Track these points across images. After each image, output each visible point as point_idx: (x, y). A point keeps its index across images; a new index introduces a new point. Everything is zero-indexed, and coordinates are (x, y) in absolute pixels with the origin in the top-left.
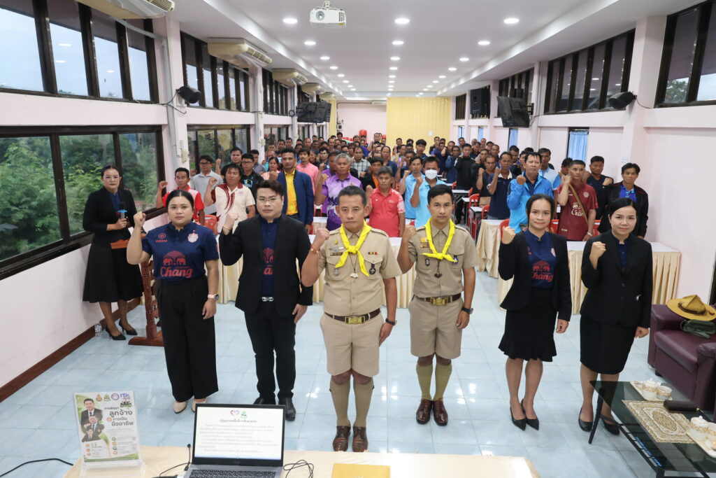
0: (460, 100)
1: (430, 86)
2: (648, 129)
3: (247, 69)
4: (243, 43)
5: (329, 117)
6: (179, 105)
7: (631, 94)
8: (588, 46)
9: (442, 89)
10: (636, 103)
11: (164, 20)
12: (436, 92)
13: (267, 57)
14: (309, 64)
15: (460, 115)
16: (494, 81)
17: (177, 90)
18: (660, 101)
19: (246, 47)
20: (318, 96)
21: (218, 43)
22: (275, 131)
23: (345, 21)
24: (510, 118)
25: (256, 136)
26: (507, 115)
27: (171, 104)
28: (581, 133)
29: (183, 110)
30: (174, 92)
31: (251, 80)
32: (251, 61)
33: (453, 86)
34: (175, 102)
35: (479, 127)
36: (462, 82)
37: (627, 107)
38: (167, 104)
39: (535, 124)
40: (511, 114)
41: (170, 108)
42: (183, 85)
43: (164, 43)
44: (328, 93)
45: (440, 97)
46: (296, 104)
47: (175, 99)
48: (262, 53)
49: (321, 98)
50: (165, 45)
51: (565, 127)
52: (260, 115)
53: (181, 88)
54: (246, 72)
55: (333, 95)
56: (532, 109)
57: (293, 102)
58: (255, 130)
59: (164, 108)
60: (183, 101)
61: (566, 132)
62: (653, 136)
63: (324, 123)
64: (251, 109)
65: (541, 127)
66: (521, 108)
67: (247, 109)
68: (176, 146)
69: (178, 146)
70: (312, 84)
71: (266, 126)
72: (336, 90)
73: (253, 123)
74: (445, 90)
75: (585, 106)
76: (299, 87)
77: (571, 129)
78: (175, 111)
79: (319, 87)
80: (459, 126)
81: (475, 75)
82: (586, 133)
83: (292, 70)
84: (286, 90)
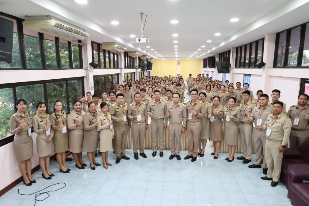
0: (205, 60)
1: (192, 55)
2: (271, 76)
3: (118, 53)
4: (115, 44)
5: (152, 68)
6: (90, 69)
7: (264, 63)
8: (250, 42)
9: (197, 56)
10: (266, 66)
11: (86, 40)
12: (195, 57)
13: (125, 48)
14: (142, 49)
15: (205, 66)
16: (217, 54)
17: (90, 64)
18: (275, 66)
19: (116, 46)
20: (147, 60)
21: (106, 45)
22: (129, 75)
23: (149, 42)
24: (221, 70)
25: (121, 78)
26: (220, 69)
27: (87, 69)
28: (248, 76)
29: (92, 71)
30: (89, 64)
31: (119, 56)
32: (119, 50)
33: (201, 55)
34: (89, 68)
35: (212, 72)
36: (204, 54)
37: (263, 67)
38: (86, 69)
39: (231, 72)
40: (221, 68)
41: (87, 70)
42: (92, 62)
43: (85, 47)
44: (151, 59)
45: (197, 59)
46: (138, 64)
47: (89, 67)
48: (122, 47)
49: (149, 61)
50: (86, 47)
51: (242, 74)
52: (122, 70)
53: (91, 63)
54: (117, 53)
55: (153, 59)
56: (230, 66)
57: (137, 63)
58: (121, 75)
59: (85, 70)
60: (92, 67)
61: (243, 76)
62: (272, 79)
63: (150, 70)
64: (119, 67)
65: (234, 73)
66: (226, 65)
67: (118, 68)
68: (89, 84)
69: (90, 84)
70: (144, 56)
71: (125, 73)
72: (155, 57)
73: (120, 73)
74: (198, 57)
75: (250, 66)
76: (139, 58)
77: (245, 75)
78: (89, 71)
79: (147, 57)
80: (205, 71)
81: (209, 52)
82: (250, 76)
83: (136, 52)
84: (134, 58)
